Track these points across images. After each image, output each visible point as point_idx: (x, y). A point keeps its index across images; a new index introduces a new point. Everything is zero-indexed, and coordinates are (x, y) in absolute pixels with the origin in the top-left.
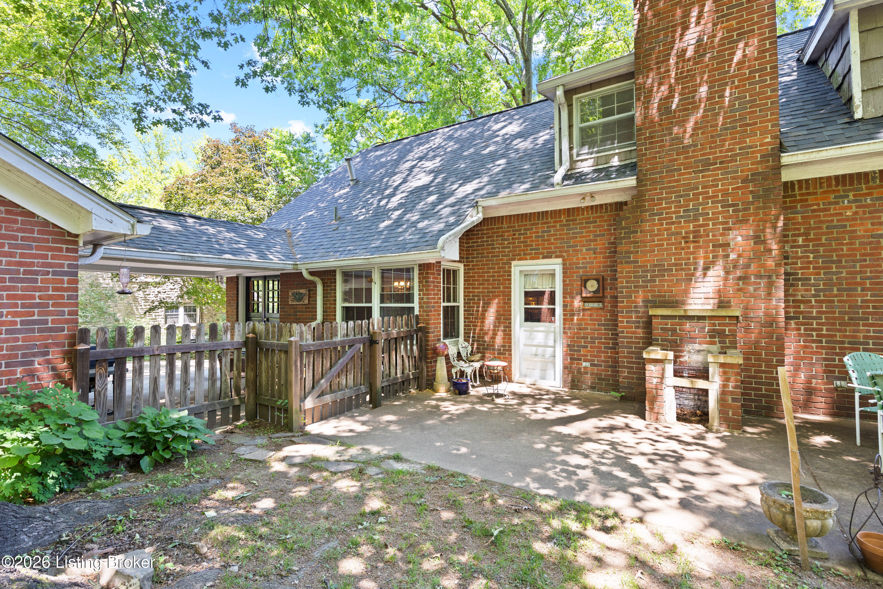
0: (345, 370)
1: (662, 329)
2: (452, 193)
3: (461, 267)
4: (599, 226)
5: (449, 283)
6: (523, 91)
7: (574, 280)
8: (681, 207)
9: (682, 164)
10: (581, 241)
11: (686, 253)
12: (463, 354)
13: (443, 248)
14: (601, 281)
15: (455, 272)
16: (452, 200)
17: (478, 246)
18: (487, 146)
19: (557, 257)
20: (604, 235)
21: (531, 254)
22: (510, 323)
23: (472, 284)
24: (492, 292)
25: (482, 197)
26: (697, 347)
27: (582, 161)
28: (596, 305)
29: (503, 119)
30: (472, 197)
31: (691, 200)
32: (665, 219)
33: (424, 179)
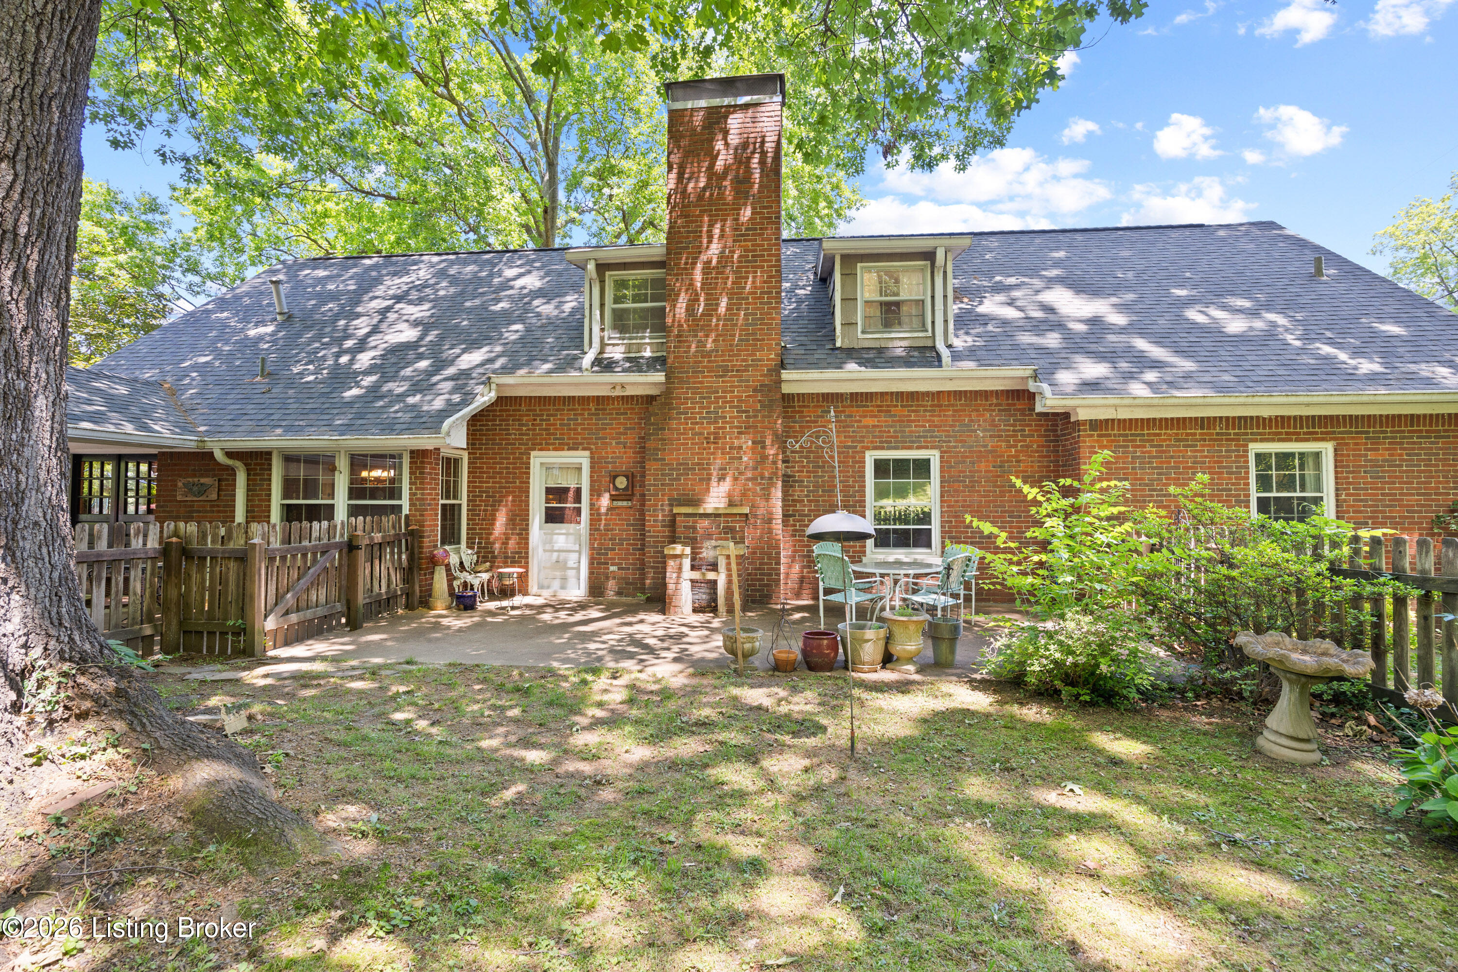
0: (316, 583)
1: (685, 527)
2: (452, 362)
3: (465, 456)
4: (629, 419)
5: (448, 475)
6: (546, 211)
7: (602, 476)
8: (704, 408)
9: (705, 367)
10: (610, 434)
11: (708, 454)
12: (467, 565)
13: (448, 434)
14: (630, 477)
15: (456, 461)
16: (451, 371)
17: (487, 430)
18: (498, 301)
19: (584, 449)
20: (634, 429)
21: (554, 444)
22: (527, 525)
23: (479, 477)
24: (505, 487)
25: (494, 372)
26: (714, 543)
27: (614, 345)
28: (625, 503)
29: (519, 263)
30: (481, 370)
31: (712, 403)
32: (690, 418)
33: (409, 334)
